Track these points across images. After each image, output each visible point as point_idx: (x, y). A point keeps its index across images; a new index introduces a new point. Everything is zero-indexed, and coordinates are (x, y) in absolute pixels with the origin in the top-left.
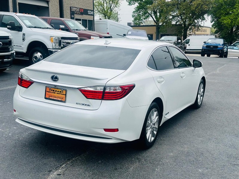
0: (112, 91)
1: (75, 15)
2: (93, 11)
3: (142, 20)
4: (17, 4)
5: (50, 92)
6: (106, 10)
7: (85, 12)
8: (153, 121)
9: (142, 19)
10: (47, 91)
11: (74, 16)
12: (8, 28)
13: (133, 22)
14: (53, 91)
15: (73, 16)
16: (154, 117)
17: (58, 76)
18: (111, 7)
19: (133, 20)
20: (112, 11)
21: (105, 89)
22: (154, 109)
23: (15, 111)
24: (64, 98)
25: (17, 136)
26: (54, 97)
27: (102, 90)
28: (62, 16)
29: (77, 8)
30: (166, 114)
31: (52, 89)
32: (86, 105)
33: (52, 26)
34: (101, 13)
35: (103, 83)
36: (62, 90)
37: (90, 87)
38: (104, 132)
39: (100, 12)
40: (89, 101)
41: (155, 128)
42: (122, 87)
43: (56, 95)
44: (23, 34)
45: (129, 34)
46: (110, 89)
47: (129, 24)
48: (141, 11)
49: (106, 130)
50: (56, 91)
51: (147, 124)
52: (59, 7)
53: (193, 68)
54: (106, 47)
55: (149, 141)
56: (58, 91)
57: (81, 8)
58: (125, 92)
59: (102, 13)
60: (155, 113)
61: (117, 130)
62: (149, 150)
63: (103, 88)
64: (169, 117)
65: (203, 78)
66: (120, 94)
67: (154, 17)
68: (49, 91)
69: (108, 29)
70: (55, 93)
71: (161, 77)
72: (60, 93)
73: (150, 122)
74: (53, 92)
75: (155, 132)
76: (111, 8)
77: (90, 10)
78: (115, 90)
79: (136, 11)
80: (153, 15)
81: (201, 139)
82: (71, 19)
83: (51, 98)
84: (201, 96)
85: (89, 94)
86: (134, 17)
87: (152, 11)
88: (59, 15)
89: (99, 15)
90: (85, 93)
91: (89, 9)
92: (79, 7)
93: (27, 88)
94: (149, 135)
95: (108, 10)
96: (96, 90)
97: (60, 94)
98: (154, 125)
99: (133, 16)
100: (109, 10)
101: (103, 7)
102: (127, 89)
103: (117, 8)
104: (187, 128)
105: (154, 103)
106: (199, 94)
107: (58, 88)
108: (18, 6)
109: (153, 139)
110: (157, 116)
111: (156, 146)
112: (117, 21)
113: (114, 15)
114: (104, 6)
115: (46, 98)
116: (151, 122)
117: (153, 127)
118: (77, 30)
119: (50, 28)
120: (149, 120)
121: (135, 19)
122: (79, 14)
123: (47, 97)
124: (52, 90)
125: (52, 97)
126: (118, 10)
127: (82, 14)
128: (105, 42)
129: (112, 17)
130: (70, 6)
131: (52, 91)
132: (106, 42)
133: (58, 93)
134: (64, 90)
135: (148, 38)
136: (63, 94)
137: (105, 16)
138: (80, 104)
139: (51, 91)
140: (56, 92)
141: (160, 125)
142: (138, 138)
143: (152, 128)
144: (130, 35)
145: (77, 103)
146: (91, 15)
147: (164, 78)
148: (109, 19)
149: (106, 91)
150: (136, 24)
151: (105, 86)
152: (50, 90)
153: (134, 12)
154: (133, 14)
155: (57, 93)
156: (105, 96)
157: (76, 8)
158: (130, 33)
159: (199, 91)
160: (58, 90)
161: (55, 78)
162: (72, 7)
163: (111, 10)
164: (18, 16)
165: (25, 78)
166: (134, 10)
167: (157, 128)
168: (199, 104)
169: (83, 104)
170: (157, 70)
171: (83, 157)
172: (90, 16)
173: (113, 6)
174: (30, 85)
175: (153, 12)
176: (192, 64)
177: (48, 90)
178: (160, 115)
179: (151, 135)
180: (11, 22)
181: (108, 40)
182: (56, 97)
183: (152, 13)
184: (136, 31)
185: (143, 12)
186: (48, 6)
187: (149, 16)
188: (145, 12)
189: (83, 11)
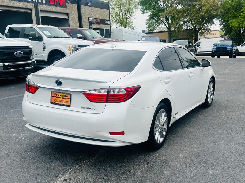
0: (116, 93)
2: (110, 20)
3: (155, 26)
4: (40, 17)
5: (55, 97)
6: (122, 19)
7: (102, 22)
8: (162, 122)
10: (52, 96)
11: (92, 25)
12: (30, 39)
14: (59, 95)
16: (163, 118)
17: (62, 81)
18: (126, 16)
20: (127, 20)
21: (108, 92)
22: (162, 110)
23: (24, 116)
24: (69, 103)
25: (29, 140)
26: (59, 102)
27: (106, 93)
28: (81, 26)
29: (94, 18)
30: (175, 115)
31: (57, 94)
32: (90, 108)
33: (70, 35)
34: (117, 22)
35: (107, 85)
36: (67, 94)
37: (94, 90)
38: (110, 135)
40: (93, 105)
41: (164, 128)
42: (126, 89)
43: (61, 99)
46: (114, 92)
47: (144, 31)
48: (154, 18)
49: (112, 133)
50: (61, 96)
51: (155, 125)
52: (78, 18)
53: (202, 68)
54: (113, 50)
55: (158, 142)
56: (63, 96)
57: (98, 19)
58: (130, 94)
60: (164, 114)
61: (122, 133)
62: (158, 151)
63: (106, 91)
64: (178, 117)
65: (213, 78)
66: (124, 96)
68: (55, 96)
69: (124, 37)
70: (60, 98)
71: (168, 78)
72: (65, 97)
74: (59, 96)
75: (164, 133)
76: (126, 17)
77: (107, 20)
78: (119, 93)
79: (149, 19)
80: (166, 21)
82: (89, 28)
83: (56, 103)
84: (211, 95)
85: (93, 98)
87: (164, 19)
88: (78, 25)
90: (89, 97)
91: (105, 19)
93: (34, 93)
94: (157, 136)
96: (100, 93)
97: (65, 98)
98: (163, 126)
99: (147, 24)
100: (125, 19)
102: (131, 91)
103: (132, 17)
104: (197, 127)
105: (162, 104)
106: (209, 93)
107: (62, 93)
108: (40, 19)
109: (162, 139)
110: (165, 116)
111: (165, 146)
112: (133, 29)
113: (130, 23)
114: (120, 16)
115: (51, 103)
116: (159, 123)
117: (162, 128)
119: (68, 37)
120: (157, 121)
121: (149, 26)
122: (96, 24)
123: (53, 101)
124: (57, 95)
125: (57, 101)
126: (133, 19)
127: (99, 24)
128: (111, 45)
129: (128, 25)
130: (88, 17)
131: (57, 96)
133: (63, 97)
134: (68, 94)
136: (68, 99)
137: (122, 25)
138: (84, 108)
139: (56, 96)
141: (170, 125)
142: (146, 140)
143: (161, 129)
144: (144, 41)
145: (81, 107)
146: (108, 24)
147: (171, 79)
148: (125, 27)
149: (110, 94)
150: (150, 30)
151: (109, 89)
152: (55, 95)
153: (147, 20)
154: (146, 22)
155: (62, 97)
156: (109, 99)
158: (144, 39)
159: (209, 90)
160: (62, 95)
161: (59, 83)
162: (90, 18)
164: (39, 28)
165: (31, 83)
166: (148, 18)
167: (166, 129)
168: (210, 103)
169: (88, 108)
170: (164, 70)
171: (91, 160)
172: (106, 25)
173: (128, 16)
174: (36, 91)
175: (165, 19)
176: (201, 63)
177: (53, 95)
178: (169, 115)
179: (159, 136)
180: (32, 33)
182: (61, 102)
183: (164, 20)
184: (149, 37)
185: (156, 19)
186: (68, 18)
187: (161, 23)
188: (158, 19)
189: (100, 21)
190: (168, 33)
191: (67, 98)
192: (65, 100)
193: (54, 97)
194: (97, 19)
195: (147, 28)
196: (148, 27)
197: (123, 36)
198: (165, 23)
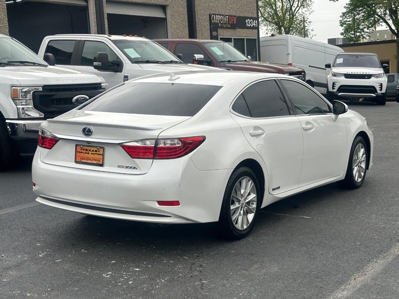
1: (220, 31)
2: (257, 19)
3: (362, 29)
4: (106, 16)
6: (280, 14)
7: (239, 23)
9: (361, 27)
11: (217, 32)
12: (96, 67)
13: (342, 37)
15: (214, 34)
18: (291, 6)
19: (343, 31)
20: (293, 16)
28: (192, 34)
29: (223, 15)
33: (179, 57)
34: (269, 21)
39: (267, 21)
44: (124, 77)
45: (337, 62)
47: (332, 41)
48: (360, 11)
52: (186, 16)
57: (231, 16)
59: (272, 22)
67: (390, 22)
69: (290, 56)
76: (291, 9)
77: (250, 18)
79: (347, 13)
80: (389, 18)
82: (211, 39)
86: (345, 25)
87: (385, 11)
88: (188, 32)
89: (266, 28)
91: (247, 16)
92: (227, 14)
95: (284, 15)
99: (342, 24)
100: (288, 13)
101: (274, 8)
103: (305, 9)
108: (106, 21)
112: (306, 35)
113: (299, 24)
114: (276, 6)
118: (229, 61)
119: (176, 62)
121: (347, 30)
122: (227, 28)
126: (308, 13)
127: (233, 27)
129: (296, 28)
130: (209, 12)
135: (382, 69)
137: (279, 28)
144: (340, 65)
146: (253, 28)
148: (287, 33)
150: (351, 39)
153: (344, 14)
154: (341, 19)
157: (220, 15)
158: (340, 61)
162: (214, 14)
163: (293, 15)
164: (115, 42)
166: (345, 10)
172: (250, 30)
173: (296, 6)
175: (388, 12)
180: (100, 54)
183: (385, 14)
184: (353, 55)
185: (364, 12)
186: (164, 17)
187: (379, 20)
188: (369, 12)
189: (235, 22)
190: (395, 44)
194: (229, 16)
195: (342, 34)
196: (345, 32)
197: (288, 54)
198: (389, 22)
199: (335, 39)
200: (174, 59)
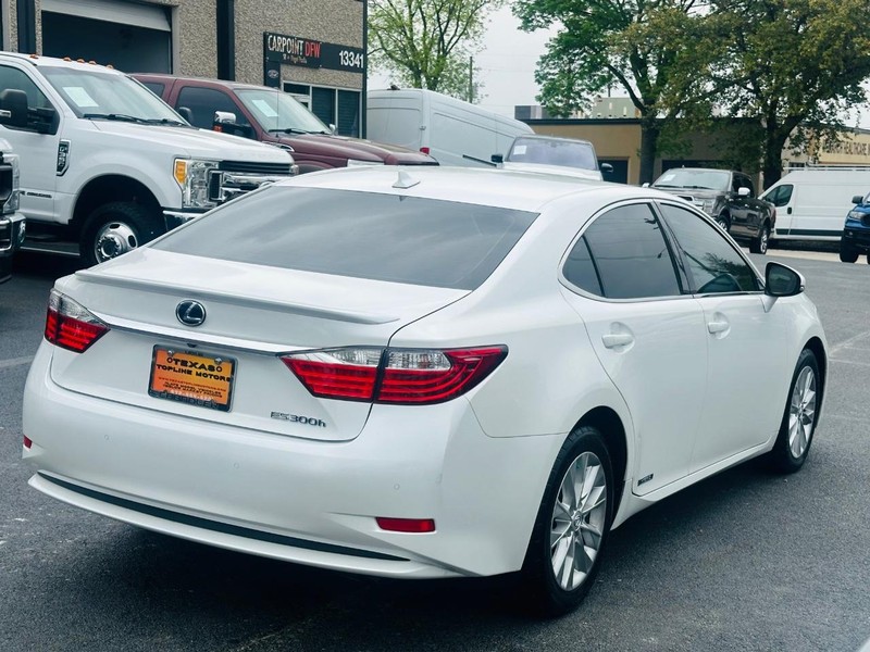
0: (414, 367)
1: (284, 69)
2: (364, 51)
3: (578, 93)
4: (38, 16)
5: (170, 368)
6: (419, 48)
7: (326, 56)
8: (583, 502)
9: (577, 88)
10: (159, 366)
11: (279, 71)
13: (538, 104)
14: (184, 363)
15: (273, 74)
16: (588, 487)
17: (205, 305)
18: (442, 34)
19: (541, 94)
20: (446, 53)
21: (384, 360)
22: (585, 455)
23: (29, 443)
24: (225, 395)
25: (28, 549)
26: (185, 389)
27: (374, 363)
28: (226, 70)
29: (292, 38)
30: (640, 482)
31: (177, 356)
32: (308, 421)
33: (183, 114)
34: (397, 60)
35: (379, 335)
36: (219, 360)
37: (329, 350)
38: (378, 530)
39: (392, 57)
40: (322, 407)
41: (591, 532)
42: (452, 355)
43: (193, 379)
44: (60, 145)
45: (515, 153)
46: (406, 361)
47: (523, 113)
48: (575, 55)
49: (385, 523)
50: (194, 365)
51: (556, 512)
52: (215, 33)
53: (765, 298)
54: (401, 198)
55: (564, 583)
56: (203, 366)
57: (310, 41)
58: (467, 374)
59: (401, 62)
60: (592, 473)
61: (427, 525)
62: (560, 622)
63: (377, 355)
64: (654, 493)
65: (814, 345)
66: (446, 381)
67: (633, 83)
68: (168, 365)
69: (426, 132)
70: (190, 372)
71: (619, 325)
72: (208, 372)
73: (567, 507)
74: (184, 368)
75: (591, 553)
76: (442, 39)
77: (350, 49)
78: (425, 367)
79: (551, 57)
80: (631, 73)
81: (784, 589)
82: (265, 85)
83: (172, 392)
84: (806, 421)
85: (323, 380)
86: (544, 82)
87: (623, 59)
88: (216, 66)
89: (389, 72)
90: (308, 374)
91: (344, 43)
92: (300, 36)
93: (81, 351)
94: (561, 559)
95: (427, 49)
96: (352, 361)
97: (211, 375)
98: (587, 521)
99: (540, 78)
100: (436, 47)
101: (408, 33)
102: (472, 364)
103: (470, 41)
104: (730, 547)
105: (586, 431)
106: (796, 411)
107: (201, 355)
108: (39, 27)
109: (579, 577)
110: (597, 484)
111: (592, 607)
113: (456, 70)
114: (411, 30)
115: (152, 392)
116: (573, 507)
117: (582, 529)
118: (289, 131)
119: (175, 124)
120: (564, 498)
121: (549, 92)
122: (299, 64)
123: (159, 387)
124: (177, 361)
125: (177, 387)
126: (474, 50)
127: (313, 63)
128: (396, 180)
129: (449, 78)
130: (263, 29)
131: (179, 366)
132: (400, 180)
133: (203, 371)
134: (224, 359)
135: (599, 173)
136: (222, 378)
137: (417, 75)
138: (285, 417)
139: (173, 365)
140: (193, 369)
141: (615, 525)
142: (518, 566)
143: (576, 534)
144: (519, 159)
145: (272, 414)
146: (355, 69)
147: (630, 331)
148: (432, 87)
149: (389, 368)
150: (553, 110)
151: (388, 347)
152: (170, 359)
153: (544, 58)
154: (538, 68)
155: (199, 371)
156: (385, 386)
157: (287, 37)
158: (520, 150)
159: (795, 397)
160: (200, 361)
161: (191, 314)
162: (273, 34)
163: (444, 51)
164: (45, 71)
165: (73, 313)
166: (546, 52)
167: (598, 535)
168: (796, 455)
169: (298, 419)
170: (603, 295)
171: (292, 636)
172: (348, 74)
173: (452, 33)
174: (93, 341)
175: (628, 62)
176: (763, 279)
177: (162, 359)
178: (614, 481)
179: (570, 561)
180: (10, 94)
181: (409, 174)
182: (192, 390)
183: (623, 66)
184: (547, 141)
185: (584, 59)
186: (167, 29)
187: (610, 77)
188: (593, 59)
189: (317, 54)
190: (639, 127)
191: (216, 377)
192: (210, 382)
193: (164, 368)
194: (305, 40)
195: (539, 99)
196: (544, 95)
197: (423, 129)
198: (629, 81)
199: (529, 107)
200: (172, 116)
